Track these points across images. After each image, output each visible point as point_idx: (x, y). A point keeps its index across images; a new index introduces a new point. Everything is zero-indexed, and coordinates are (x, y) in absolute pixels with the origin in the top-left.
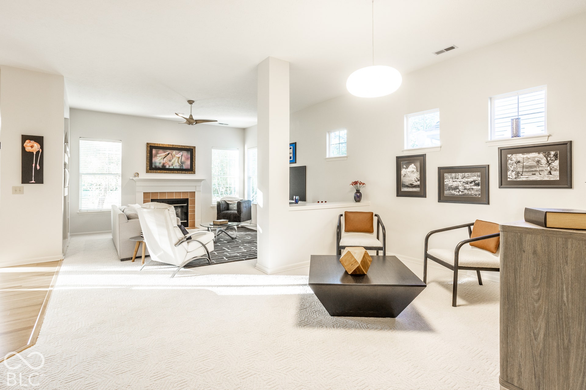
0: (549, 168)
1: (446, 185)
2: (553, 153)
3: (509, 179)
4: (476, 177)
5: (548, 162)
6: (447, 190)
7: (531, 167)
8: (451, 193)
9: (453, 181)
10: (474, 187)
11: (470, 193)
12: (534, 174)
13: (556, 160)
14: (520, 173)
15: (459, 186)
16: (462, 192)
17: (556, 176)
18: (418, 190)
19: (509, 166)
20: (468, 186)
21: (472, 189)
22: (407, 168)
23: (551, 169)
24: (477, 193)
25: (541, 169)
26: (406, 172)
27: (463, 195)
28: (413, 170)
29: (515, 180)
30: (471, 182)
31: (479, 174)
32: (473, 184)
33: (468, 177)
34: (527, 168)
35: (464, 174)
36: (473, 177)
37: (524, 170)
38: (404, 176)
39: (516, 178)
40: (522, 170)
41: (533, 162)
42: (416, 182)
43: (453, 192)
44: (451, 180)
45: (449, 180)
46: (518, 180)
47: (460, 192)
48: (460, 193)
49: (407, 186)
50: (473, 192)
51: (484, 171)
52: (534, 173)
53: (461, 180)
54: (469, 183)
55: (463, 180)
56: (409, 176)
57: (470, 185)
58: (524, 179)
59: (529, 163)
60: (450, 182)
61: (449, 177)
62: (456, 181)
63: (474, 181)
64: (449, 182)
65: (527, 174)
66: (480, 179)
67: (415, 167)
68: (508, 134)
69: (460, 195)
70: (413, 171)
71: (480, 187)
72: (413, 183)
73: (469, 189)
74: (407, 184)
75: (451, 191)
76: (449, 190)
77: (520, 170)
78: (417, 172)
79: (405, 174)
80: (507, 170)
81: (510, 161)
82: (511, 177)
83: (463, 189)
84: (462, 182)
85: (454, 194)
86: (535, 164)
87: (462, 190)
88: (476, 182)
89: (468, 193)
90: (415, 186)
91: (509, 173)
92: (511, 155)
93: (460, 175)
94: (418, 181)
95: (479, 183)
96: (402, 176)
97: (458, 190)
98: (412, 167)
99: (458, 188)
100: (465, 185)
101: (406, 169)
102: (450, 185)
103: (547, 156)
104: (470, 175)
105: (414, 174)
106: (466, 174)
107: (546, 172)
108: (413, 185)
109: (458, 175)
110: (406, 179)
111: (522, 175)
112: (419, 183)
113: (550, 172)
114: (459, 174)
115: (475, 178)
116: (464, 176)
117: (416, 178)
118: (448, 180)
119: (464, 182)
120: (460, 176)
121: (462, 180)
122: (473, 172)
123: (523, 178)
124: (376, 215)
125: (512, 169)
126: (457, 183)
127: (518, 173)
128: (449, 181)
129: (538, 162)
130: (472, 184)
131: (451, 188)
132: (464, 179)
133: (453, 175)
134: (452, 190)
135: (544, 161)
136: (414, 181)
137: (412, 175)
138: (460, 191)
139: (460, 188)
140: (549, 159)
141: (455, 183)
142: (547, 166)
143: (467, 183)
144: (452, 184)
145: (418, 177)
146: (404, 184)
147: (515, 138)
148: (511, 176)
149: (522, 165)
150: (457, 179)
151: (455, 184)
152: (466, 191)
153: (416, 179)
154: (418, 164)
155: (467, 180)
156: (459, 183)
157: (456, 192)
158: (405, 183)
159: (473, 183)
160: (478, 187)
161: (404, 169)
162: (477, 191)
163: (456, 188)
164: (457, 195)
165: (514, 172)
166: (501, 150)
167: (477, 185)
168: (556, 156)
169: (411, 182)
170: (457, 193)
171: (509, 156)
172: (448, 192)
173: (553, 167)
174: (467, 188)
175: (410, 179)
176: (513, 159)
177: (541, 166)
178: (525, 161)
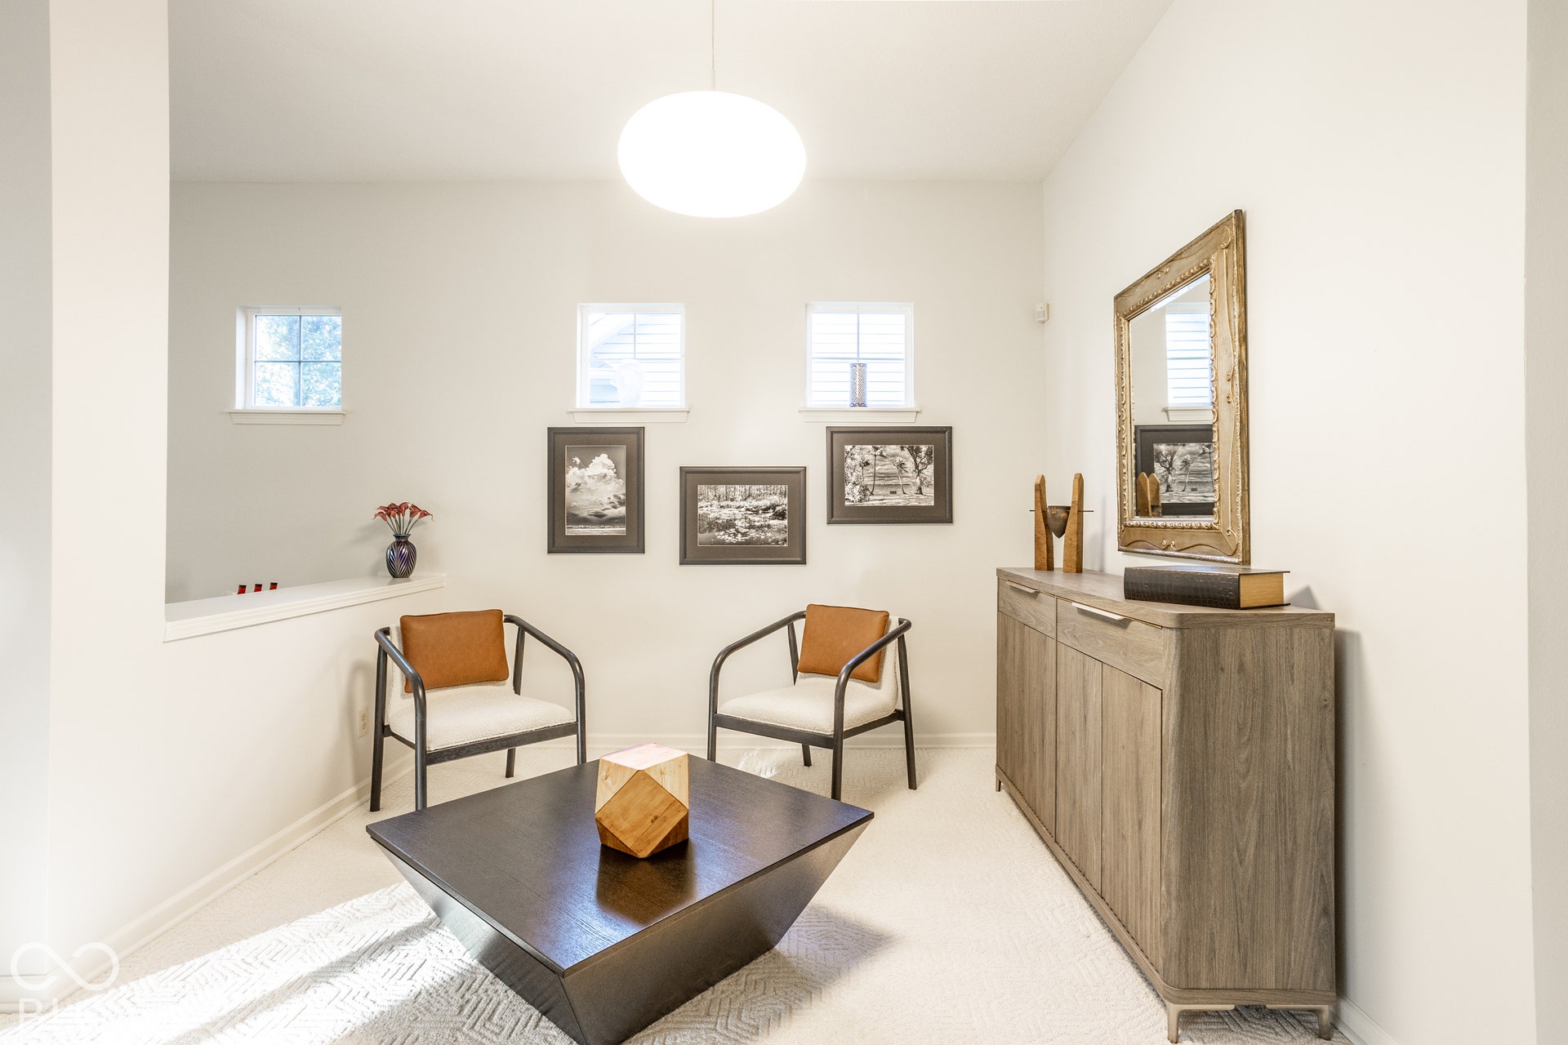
0: (918, 481)
1: (702, 515)
2: (924, 448)
3: (847, 503)
4: (776, 497)
5: (917, 467)
6: (705, 531)
7: (888, 476)
8: (715, 537)
9: (722, 507)
10: (772, 522)
11: (762, 537)
12: (894, 493)
13: (929, 463)
14: (868, 490)
15: (735, 520)
16: (744, 534)
17: (928, 499)
18: (618, 532)
19: (848, 472)
20: (757, 520)
21: (769, 526)
22: (585, 464)
23: (922, 483)
24: (780, 537)
25: (905, 480)
26: (582, 478)
27: (748, 542)
28: (605, 471)
29: (859, 504)
30: (766, 510)
31: (784, 488)
32: (771, 513)
33: (757, 497)
34: (882, 478)
35: (747, 487)
36: (771, 497)
37: (876, 483)
38: (575, 490)
39: (860, 501)
40: (872, 483)
41: (892, 466)
42: (615, 507)
43: (721, 536)
44: (715, 502)
45: (709, 503)
46: (865, 504)
47: (739, 535)
48: (739, 538)
49: (585, 521)
50: (769, 535)
51: (793, 479)
52: (893, 490)
53: (742, 503)
54: (760, 512)
55: (747, 504)
56: (593, 488)
57: (763, 516)
58: (877, 503)
59: (886, 467)
60: (714, 508)
61: (710, 494)
62: (728, 506)
63: (773, 507)
64: (709, 508)
65: (881, 492)
66: (786, 501)
67: (610, 462)
68: (845, 399)
69: (738, 543)
70: (605, 476)
71: (786, 522)
72: (606, 512)
73: (762, 526)
74: (585, 514)
75: (717, 534)
76: (710, 529)
77: (868, 481)
78: (618, 477)
79: (579, 485)
80: (844, 480)
81: (849, 460)
82: (851, 498)
83: (746, 528)
84: (743, 509)
85: (724, 540)
86: (894, 469)
87: (744, 530)
88: (778, 508)
89: (759, 538)
90: (612, 521)
91: (848, 488)
92: (851, 447)
93: (739, 490)
94: (621, 504)
95: (784, 510)
96: (567, 491)
97: (733, 530)
98: (602, 464)
99: (733, 526)
100: (750, 517)
101: (580, 467)
102: (712, 516)
103: (915, 452)
104: (762, 491)
105: (607, 483)
106: (754, 489)
107: (914, 489)
108: (604, 516)
109: (733, 489)
110: (582, 498)
111: (872, 494)
112: (622, 510)
113: (920, 489)
114: (737, 487)
115: (775, 499)
116: (748, 492)
117: (615, 496)
118: (706, 504)
119: (748, 510)
120: (737, 493)
121: (745, 502)
122: (771, 484)
123: (874, 501)
124: (510, 619)
125: (853, 479)
126: (731, 512)
127: (865, 489)
128: (711, 506)
129: (901, 465)
130: (768, 515)
131: (714, 525)
132: (749, 500)
133: (722, 489)
134: (719, 530)
135: (910, 465)
136: (609, 506)
137: (601, 486)
138: (738, 532)
139: (739, 523)
140: (918, 460)
141: (726, 511)
142: (915, 475)
143: (756, 513)
144: (716, 515)
145: (622, 492)
146: (576, 515)
147: (858, 408)
148: (852, 495)
149: (873, 470)
150: (732, 500)
151: (725, 514)
152: (753, 534)
153: (613, 499)
154: (622, 453)
155: (755, 503)
156: (736, 511)
157: (729, 536)
158: (576, 512)
159: (771, 510)
160: (781, 522)
161: (576, 469)
162: (779, 531)
163: (729, 525)
164: (731, 543)
165: (858, 487)
166: (832, 432)
167: (780, 515)
168: (929, 454)
169: (598, 509)
170: (730, 538)
171: (848, 448)
172: (707, 534)
173: (925, 479)
174: (757, 524)
175: (594, 498)
176: (856, 456)
177: (906, 475)
178: (877, 462)
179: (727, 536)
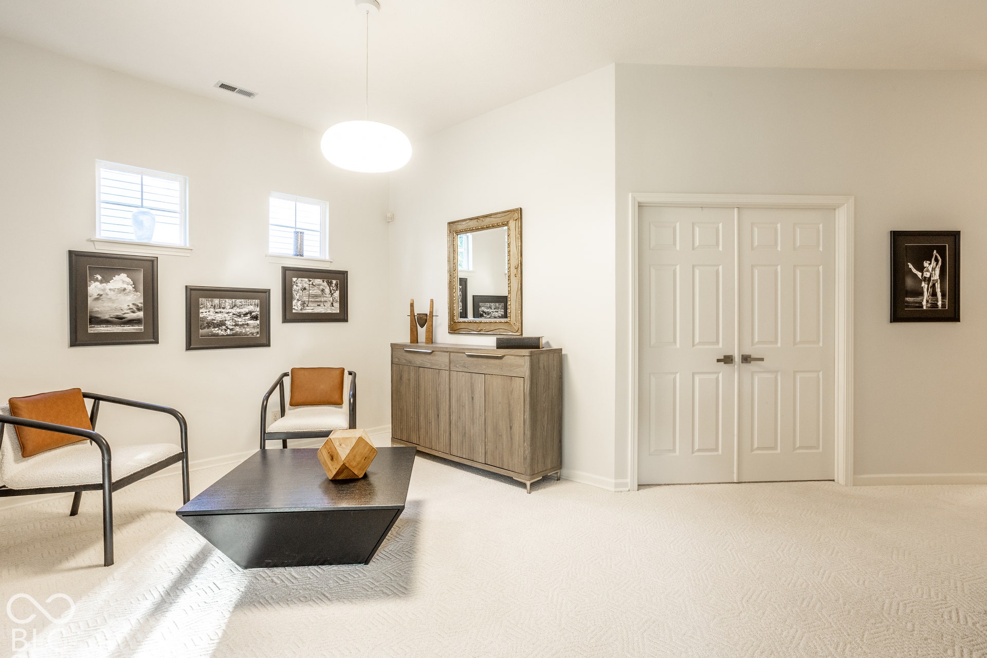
0: (331, 299)
1: (203, 318)
2: (334, 282)
3: (294, 311)
4: (252, 306)
5: (331, 292)
6: (204, 328)
7: (316, 296)
8: (212, 332)
9: (216, 312)
10: (249, 322)
11: (244, 331)
12: (319, 305)
13: (337, 290)
14: (305, 303)
15: (226, 320)
16: (231, 330)
17: (336, 309)
18: (137, 329)
19: (294, 293)
20: (240, 321)
21: (247, 324)
22: (105, 280)
23: (333, 300)
24: (255, 331)
25: (325, 299)
26: (104, 290)
27: (233, 335)
28: (125, 286)
29: (300, 311)
30: (246, 315)
31: (257, 301)
32: (249, 316)
33: (240, 307)
34: (313, 297)
35: (234, 300)
36: (249, 307)
37: (310, 300)
38: (97, 299)
39: (301, 310)
40: (308, 300)
41: (318, 291)
42: (133, 312)
43: (216, 331)
44: (212, 310)
45: (208, 310)
46: (304, 311)
47: (229, 330)
48: (229, 332)
49: (107, 322)
50: (248, 330)
51: (263, 295)
52: (319, 304)
53: (230, 310)
54: (242, 316)
55: (234, 311)
56: (113, 298)
57: (244, 318)
58: (310, 311)
59: (315, 291)
60: (211, 313)
61: (208, 304)
62: (221, 312)
63: (250, 313)
64: (208, 313)
65: (312, 305)
66: (258, 309)
67: (129, 280)
68: (290, 250)
69: (227, 335)
70: (125, 289)
71: (258, 322)
72: (125, 316)
73: (243, 325)
74: (107, 317)
75: (213, 330)
76: (209, 327)
77: (305, 299)
78: (136, 289)
79: (101, 295)
80: (292, 298)
81: (295, 287)
83: (233, 326)
84: (231, 314)
85: (218, 333)
86: (320, 293)
87: (231, 327)
88: (253, 314)
89: (241, 332)
90: (131, 322)
91: (294, 302)
92: (296, 279)
93: (228, 302)
94: (139, 310)
95: (257, 315)
96: (90, 300)
97: (224, 327)
98: (121, 280)
99: (224, 324)
100: (236, 319)
101: (101, 282)
102: (209, 318)
103: (330, 284)
104: (243, 303)
105: (127, 294)
106: (238, 302)
107: (329, 304)
108: (124, 318)
109: (224, 302)
110: (104, 305)
111: (307, 306)
112: (140, 314)
113: (332, 304)
114: (227, 300)
115: (251, 308)
116: (234, 304)
117: (133, 304)
118: (206, 310)
119: (234, 314)
120: (227, 304)
121: (232, 310)
122: (249, 299)
123: (308, 310)
124: (87, 395)
125: (297, 297)
126: (223, 316)
127: (303, 303)
129: (323, 290)
130: (247, 318)
131: (211, 324)
132: (235, 308)
133: (216, 301)
134: (215, 327)
135: (327, 290)
136: (129, 311)
137: (121, 297)
138: (228, 328)
139: (228, 323)
140: (331, 288)
141: (220, 315)
142: (330, 296)
143: (240, 316)
144: (212, 317)
145: (140, 301)
146: (98, 318)
147: (299, 257)
148: (297, 307)
149: (308, 293)
150: (224, 308)
151: (219, 317)
152: (237, 329)
153: (131, 306)
154: (140, 276)
155: (238, 310)
156: (226, 315)
157: (222, 331)
158: (99, 316)
159: (249, 315)
160: (255, 322)
161: (97, 283)
162: (254, 327)
163: (221, 324)
164: (223, 336)
165: (300, 302)
166: (285, 270)
167: (255, 318)
168: (336, 285)
169: (119, 313)
170: (222, 332)
171: (294, 279)
172: (206, 330)
173: (335, 298)
174: (240, 323)
175: (115, 305)
176: (299, 284)
177: (325, 296)
178: (310, 288)
179: (220, 331)
